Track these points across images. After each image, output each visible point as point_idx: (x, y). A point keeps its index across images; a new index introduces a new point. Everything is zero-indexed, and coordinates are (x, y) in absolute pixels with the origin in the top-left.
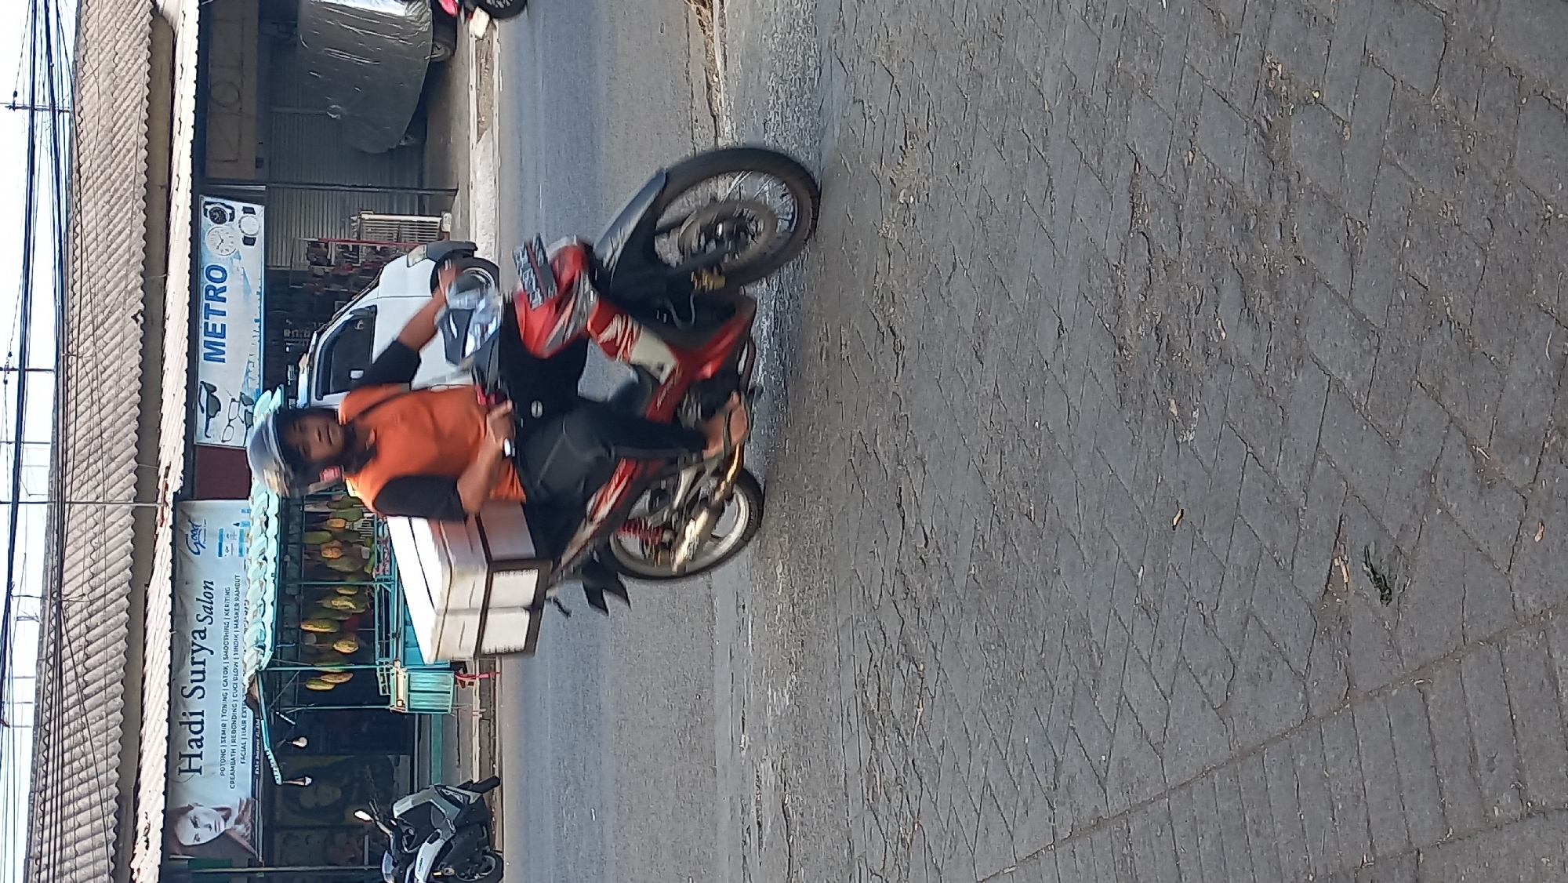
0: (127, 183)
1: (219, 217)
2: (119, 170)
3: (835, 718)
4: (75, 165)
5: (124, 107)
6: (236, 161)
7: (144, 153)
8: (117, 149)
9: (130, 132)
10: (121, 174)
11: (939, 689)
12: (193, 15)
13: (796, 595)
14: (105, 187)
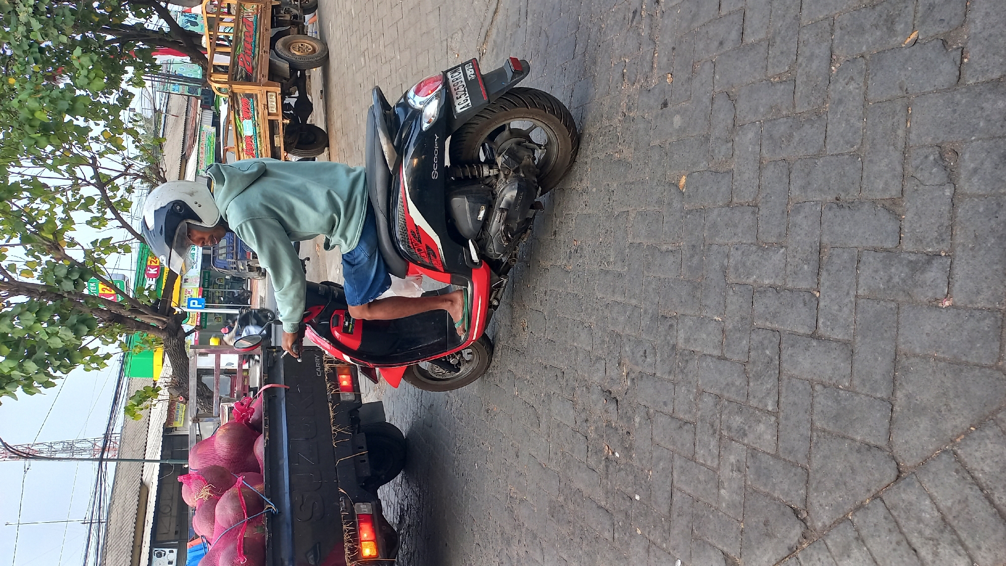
1: (160, 555)
4: (106, 542)
5: (127, 518)
6: (168, 533)
7: (133, 535)
8: (123, 534)
10: (123, 543)
14: (116, 549)
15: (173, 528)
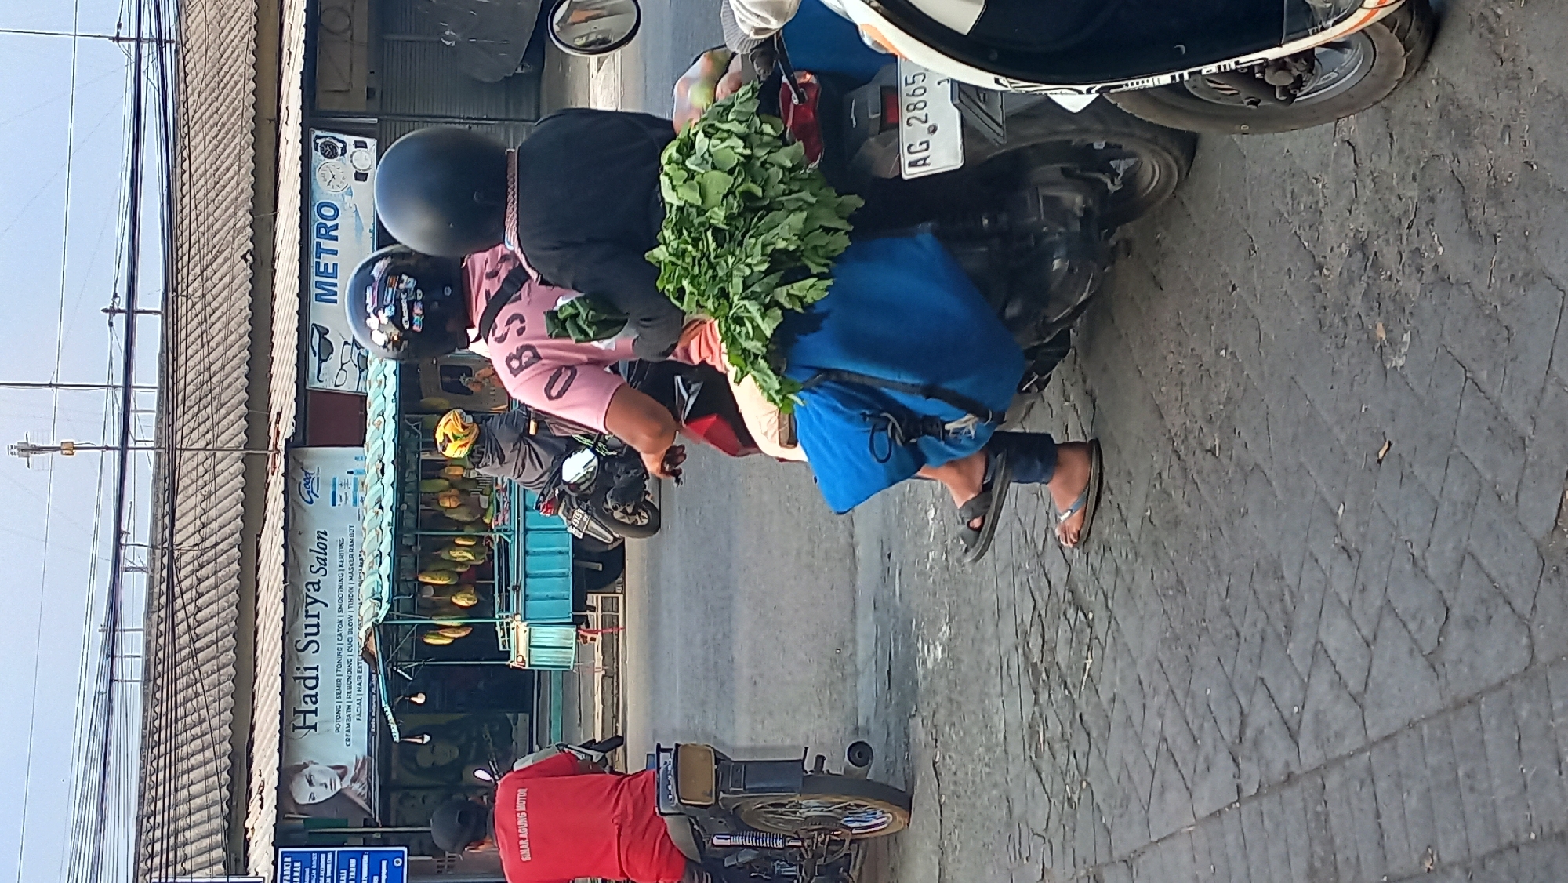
0: (235, 117)
1: (330, 152)
2: (226, 103)
3: (993, 671)
5: (231, 37)
6: (347, 91)
7: (252, 85)
8: (225, 81)
9: (238, 63)
10: (228, 108)
11: (1110, 639)
13: (949, 541)
14: (211, 122)
15: (361, 80)
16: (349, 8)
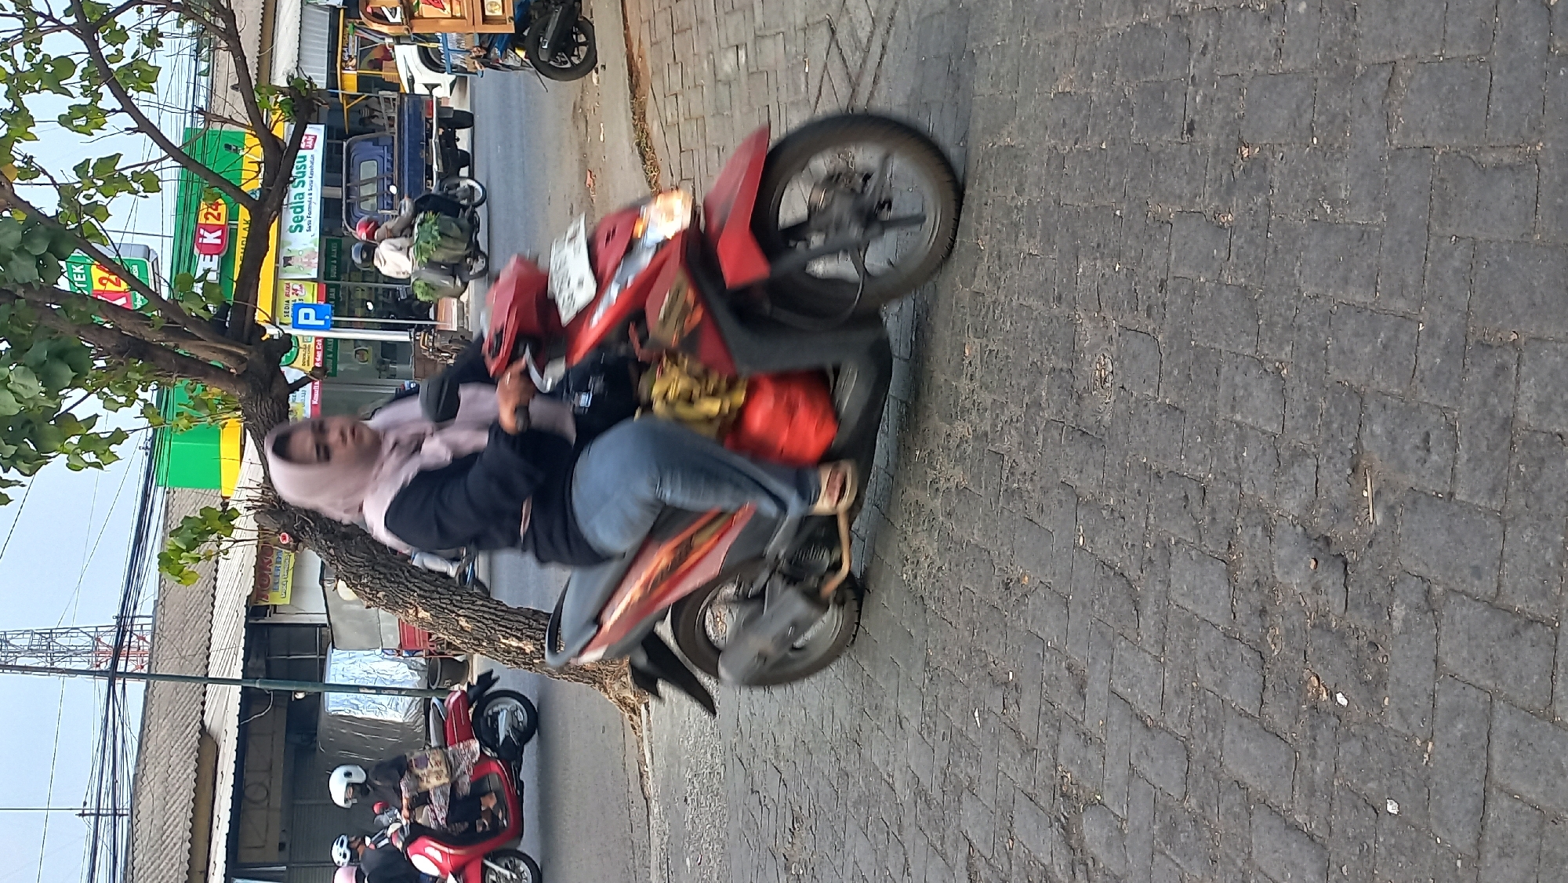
0: (172, 871)
2: (166, 861)
4: (130, 858)
5: (174, 808)
6: (263, 847)
7: (189, 845)
8: (166, 843)
9: (178, 829)
10: (167, 864)
12: (233, 732)
14: (154, 875)
15: (275, 837)
16: (267, 783)
